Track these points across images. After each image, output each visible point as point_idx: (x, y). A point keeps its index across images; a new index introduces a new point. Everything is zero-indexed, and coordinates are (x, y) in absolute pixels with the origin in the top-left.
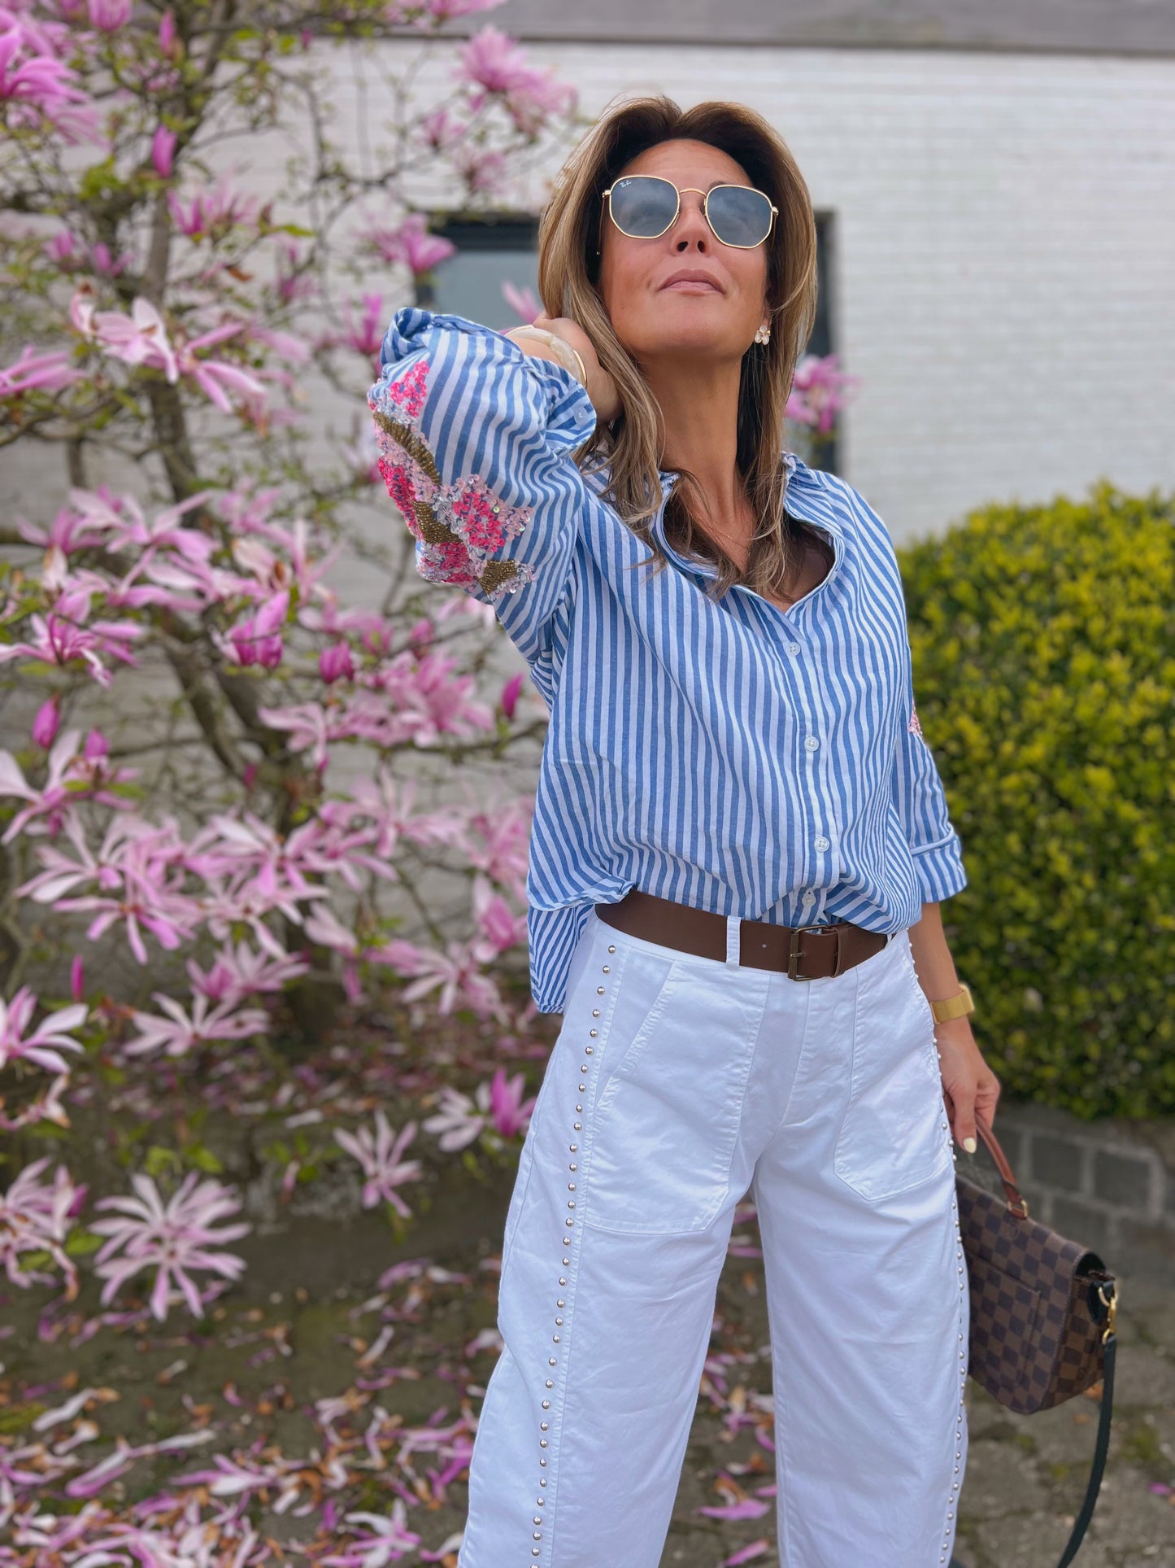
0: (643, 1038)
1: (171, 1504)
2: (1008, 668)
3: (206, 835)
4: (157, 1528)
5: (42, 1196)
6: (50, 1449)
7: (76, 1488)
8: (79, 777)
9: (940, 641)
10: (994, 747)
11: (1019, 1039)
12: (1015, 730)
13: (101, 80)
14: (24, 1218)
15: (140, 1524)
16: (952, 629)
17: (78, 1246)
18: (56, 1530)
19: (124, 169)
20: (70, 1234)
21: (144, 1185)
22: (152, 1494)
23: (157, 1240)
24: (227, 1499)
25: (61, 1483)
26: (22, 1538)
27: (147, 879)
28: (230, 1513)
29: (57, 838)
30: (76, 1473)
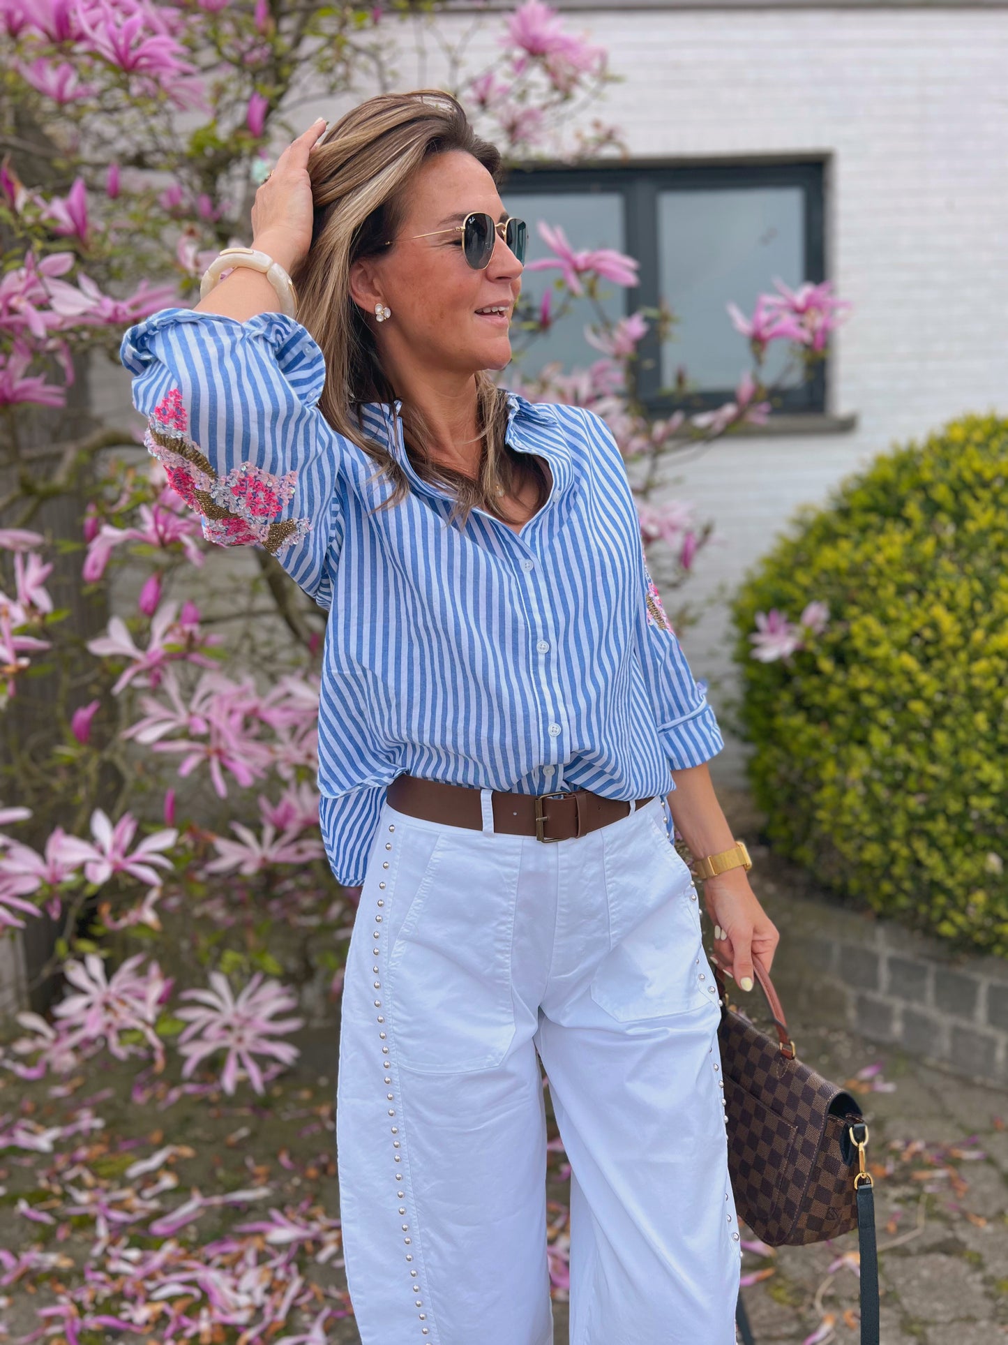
0: (419, 901)
1: (234, 1247)
2: (981, 563)
3: (277, 692)
4: (222, 1267)
5: (137, 985)
6: (139, 1193)
7: (158, 1228)
8: (175, 640)
9: (918, 538)
10: (966, 635)
11: (980, 897)
12: (986, 620)
13: (207, 56)
14: (123, 1002)
15: (208, 1262)
16: (931, 526)
17: (165, 1028)
18: (140, 1262)
19: (224, 131)
20: (159, 1018)
21: (219, 981)
22: (219, 1237)
23: (228, 1028)
24: (279, 1247)
25: (146, 1223)
26: (114, 1266)
27: (229, 727)
28: (281, 1259)
29: (156, 691)
30: (158, 1215)
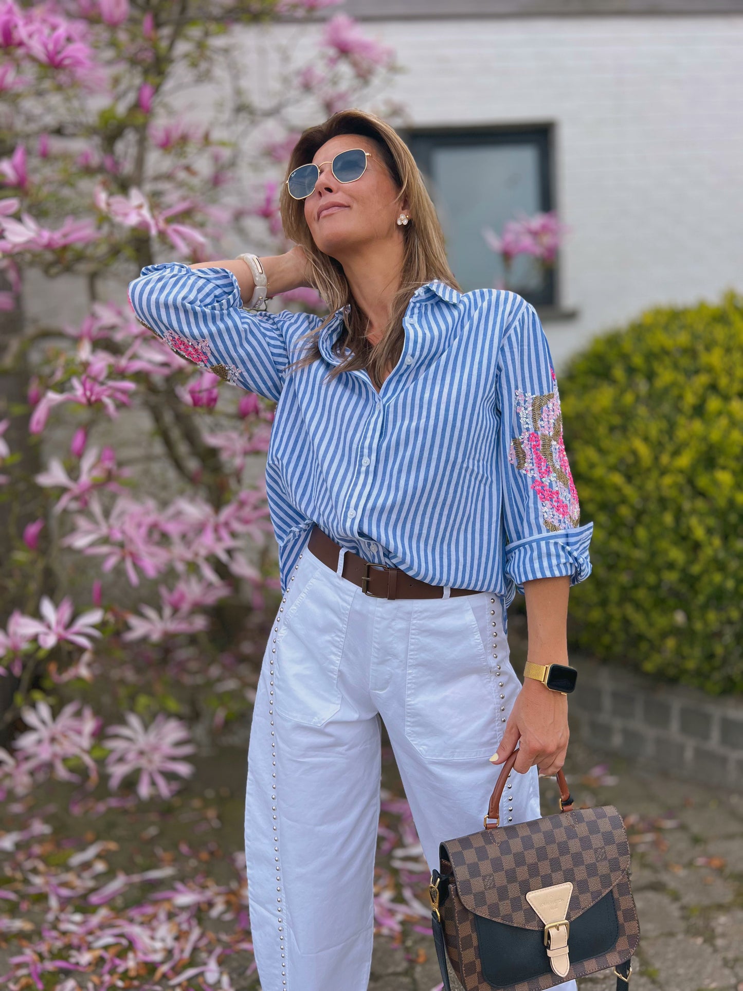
1: (150, 910)
2: (666, 408)
3: (171, 510)
4: (142, 924)
5: (74, 723)
6: (79, 876)
7: (94, 899)
8: (98, 474)
9: (623, 392)
10: (656, 459)
11: (671, 643)
12: (670, 447)
13: (109, 54)
14: (65, 736)
15: (131, 921)
16: (631, 384)
17: (98, 753)
18: (83, 923)
19: (122, 109)
20: (93, 747)
21: (134, 720)
22: (138, 903)
23: (141, 753)
24: (183, 908)
25: (85, 897)
26: (64, 926)
27: (138, 536)
28: (184, 916)
29: (85, 511)
30: (93, 890)
